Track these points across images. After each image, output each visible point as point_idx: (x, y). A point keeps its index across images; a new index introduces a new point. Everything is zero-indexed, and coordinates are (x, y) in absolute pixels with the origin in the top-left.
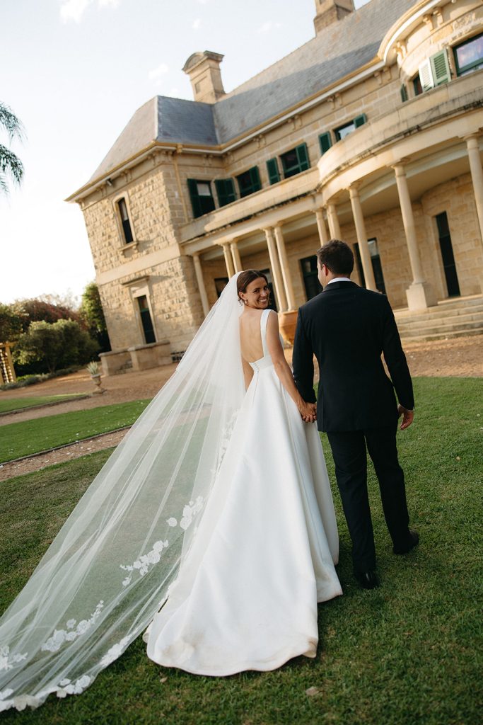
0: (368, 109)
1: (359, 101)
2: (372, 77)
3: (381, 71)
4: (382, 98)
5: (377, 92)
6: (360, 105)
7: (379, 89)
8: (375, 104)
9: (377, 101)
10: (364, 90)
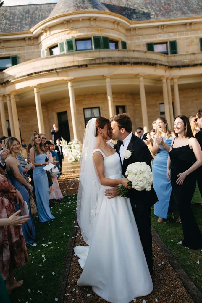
0: (19, 54)
1: (14, 48)
2: (24, 39)
3: (29, 38)
4: (27, 51)
5: (25, 47)
6: (15, 50)
7: (26, 46)
8: (23, 53)
9: (24, 51)
10: (18, 44)
